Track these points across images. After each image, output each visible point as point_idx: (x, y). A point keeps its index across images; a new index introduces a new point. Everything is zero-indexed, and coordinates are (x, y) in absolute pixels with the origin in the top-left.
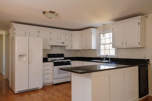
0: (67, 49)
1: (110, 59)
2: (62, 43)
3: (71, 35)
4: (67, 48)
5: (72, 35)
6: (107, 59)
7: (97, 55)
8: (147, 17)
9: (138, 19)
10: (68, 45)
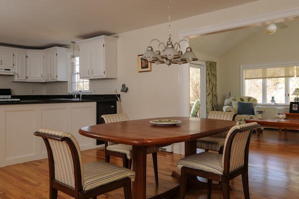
0: (15, 81)
1: (81, 96)
2: (5, 70)
3: (24, 57)
4: (16, 79)
5: (27, 57)
6: (78, 96)
7: (69, 91)
8: (117, 37)
9: (101, 39)
10: (18, 74)
